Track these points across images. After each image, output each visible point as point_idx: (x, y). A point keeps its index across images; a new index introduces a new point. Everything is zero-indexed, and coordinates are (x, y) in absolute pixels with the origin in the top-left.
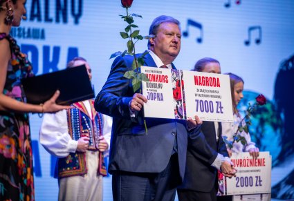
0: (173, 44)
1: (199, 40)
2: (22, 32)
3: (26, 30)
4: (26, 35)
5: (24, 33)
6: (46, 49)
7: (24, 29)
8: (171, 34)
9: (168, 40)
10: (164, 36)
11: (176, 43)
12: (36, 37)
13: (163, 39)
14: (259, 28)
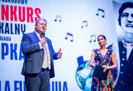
0: (43, 28)
1: (72, 41)
2: (2, 38)
3: (4, 38)
4: (3, 39)
5: (3, 38)
6: (12, 45)
7: (3, 37)
8: (43, 24)
9: (41, 26)
10: (40, 25)
11: (44, 27)
12: (7, 40)
13: (39, 26)
14: (95, 36)
